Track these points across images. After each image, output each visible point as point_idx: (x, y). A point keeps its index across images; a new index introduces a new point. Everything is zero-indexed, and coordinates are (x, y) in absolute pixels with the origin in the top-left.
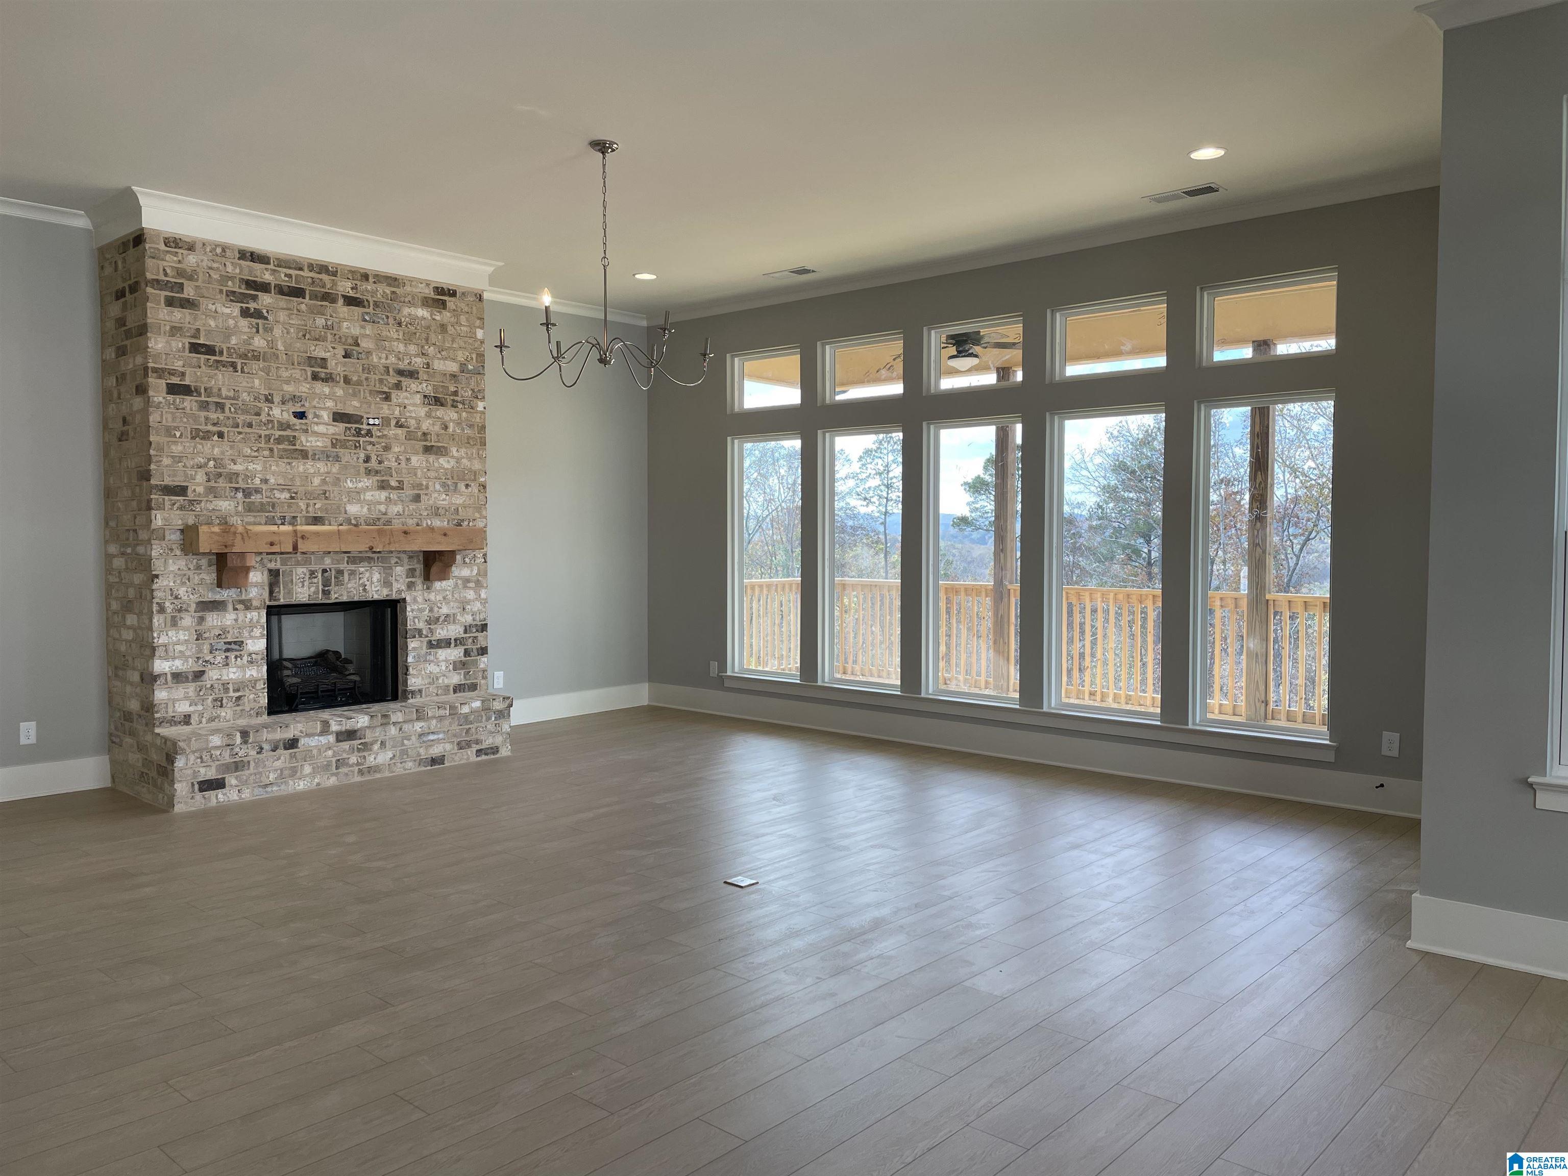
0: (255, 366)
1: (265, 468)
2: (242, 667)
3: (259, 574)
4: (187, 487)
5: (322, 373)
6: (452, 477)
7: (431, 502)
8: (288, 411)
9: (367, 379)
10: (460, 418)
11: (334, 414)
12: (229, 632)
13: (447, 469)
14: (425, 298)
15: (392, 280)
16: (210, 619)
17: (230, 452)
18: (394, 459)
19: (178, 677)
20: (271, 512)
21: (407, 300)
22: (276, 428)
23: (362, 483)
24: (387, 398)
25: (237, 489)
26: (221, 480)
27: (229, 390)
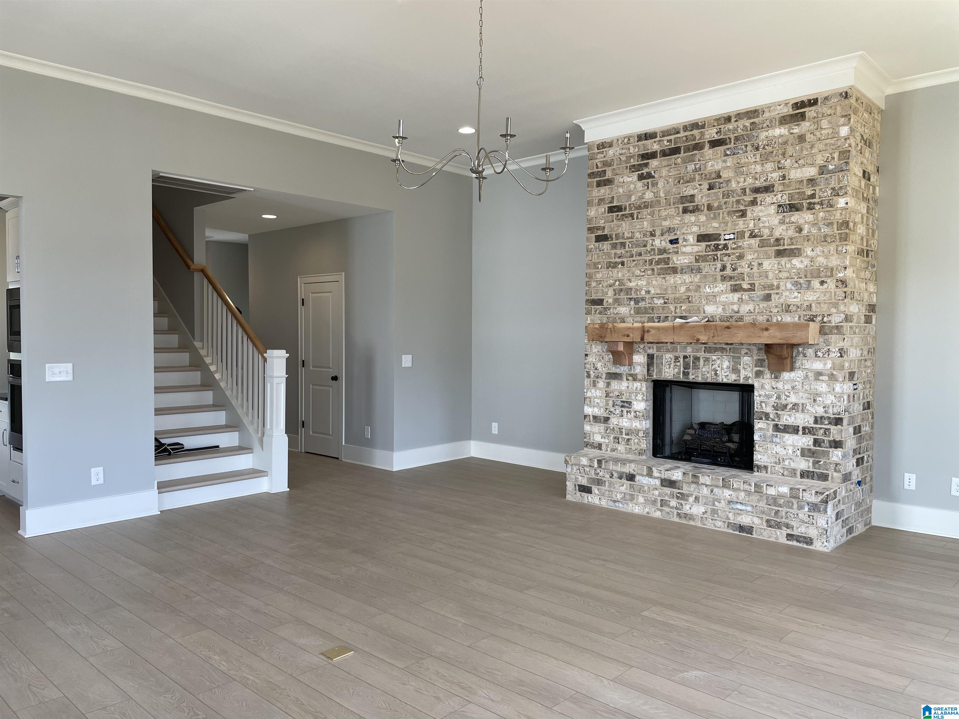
0: (645, 212)
1: (648, 283)
2: (630, 419)
3: (642, 357)
4: (604, 299)
5: (690, 205)
6: (806, 276)
7: (782, 301)
8: (665, 240)
9: (725, 203)
10: (816, 219)
11: (698, 236)
12: (623, 394)
13: (800, 269)
14: (783, 117)
15: (753, 113)
16: (613, 384)
17: (628, 274)
18: (747, 266)
19: (596, 418)
20: (651, 314)
21: (765, 125)
22: (656, 254)
23: (718, 288)
24: (743, 214)
25: (631, 299)
26: (622, 294)
27: (629, 233)
